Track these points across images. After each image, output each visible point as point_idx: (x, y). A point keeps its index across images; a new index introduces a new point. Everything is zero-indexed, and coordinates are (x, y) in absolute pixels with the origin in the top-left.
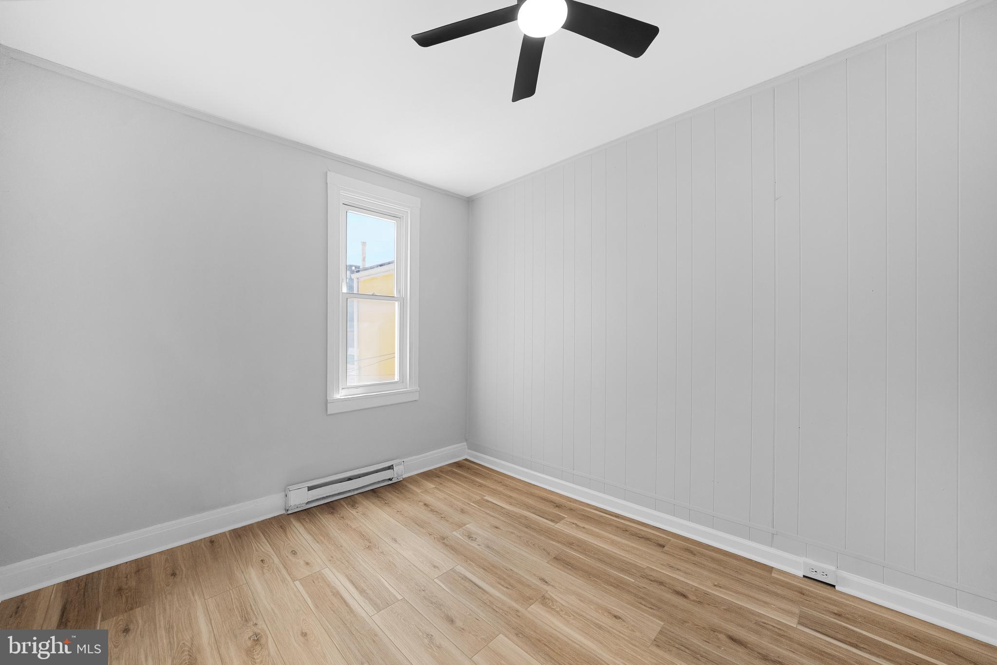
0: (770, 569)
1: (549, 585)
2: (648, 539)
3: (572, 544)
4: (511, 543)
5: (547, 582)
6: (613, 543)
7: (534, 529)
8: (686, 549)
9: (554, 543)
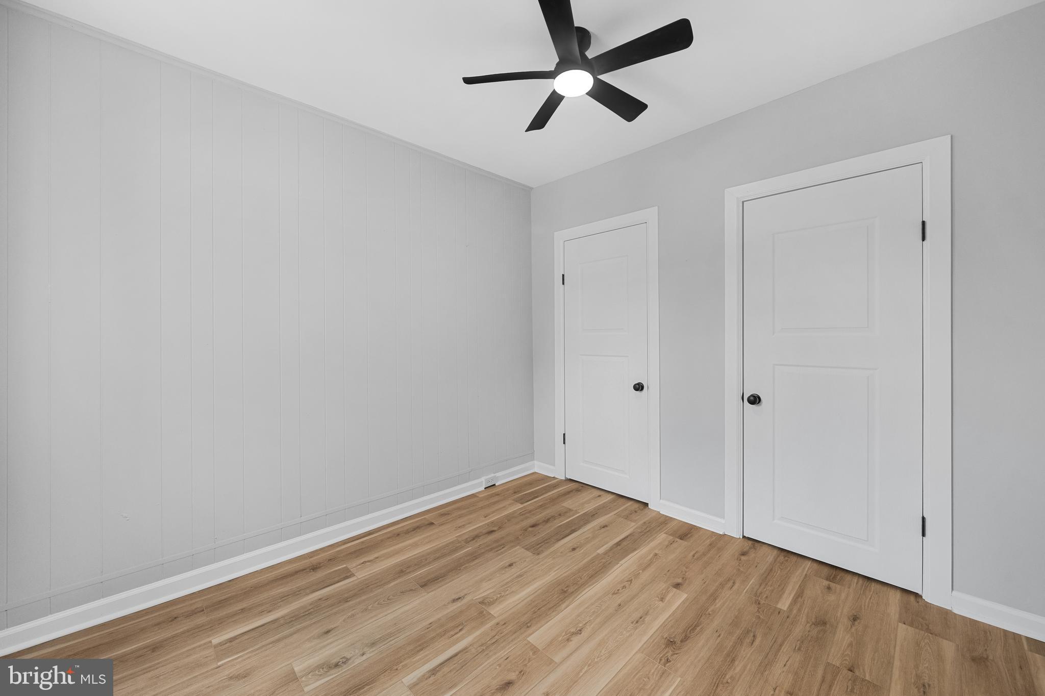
0: (473, 496)
1: (464, 597)
2: (418, 527)
3: (402, 571)
4: (374, 619)
5: (459, 598)
6: (415, 545)
7: (355, 596)
8: (441, 515)
9: (392, 584)
